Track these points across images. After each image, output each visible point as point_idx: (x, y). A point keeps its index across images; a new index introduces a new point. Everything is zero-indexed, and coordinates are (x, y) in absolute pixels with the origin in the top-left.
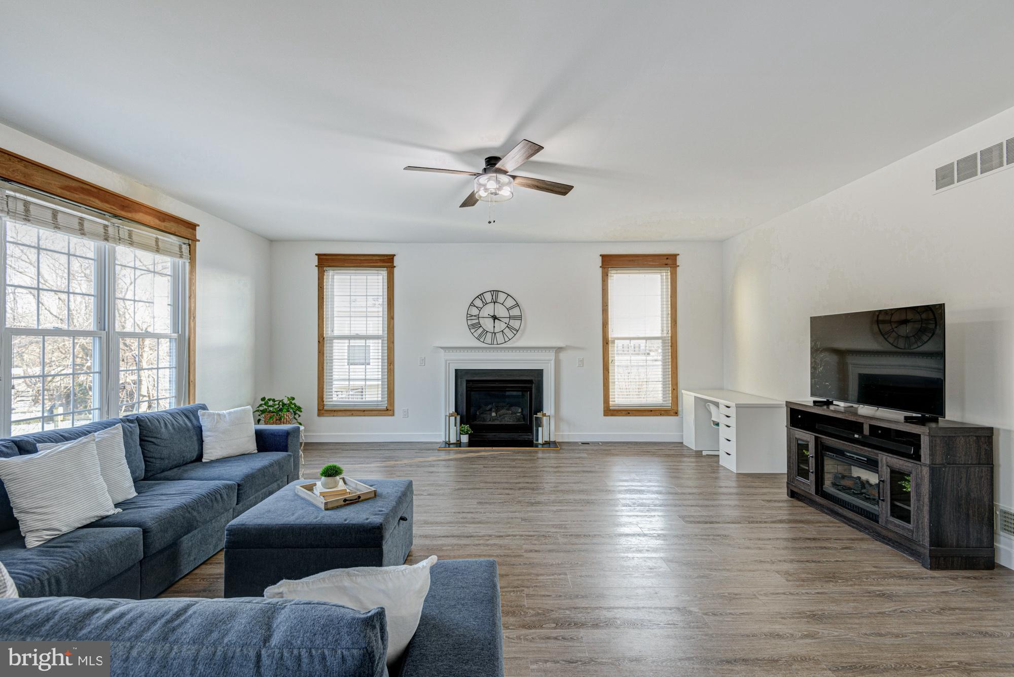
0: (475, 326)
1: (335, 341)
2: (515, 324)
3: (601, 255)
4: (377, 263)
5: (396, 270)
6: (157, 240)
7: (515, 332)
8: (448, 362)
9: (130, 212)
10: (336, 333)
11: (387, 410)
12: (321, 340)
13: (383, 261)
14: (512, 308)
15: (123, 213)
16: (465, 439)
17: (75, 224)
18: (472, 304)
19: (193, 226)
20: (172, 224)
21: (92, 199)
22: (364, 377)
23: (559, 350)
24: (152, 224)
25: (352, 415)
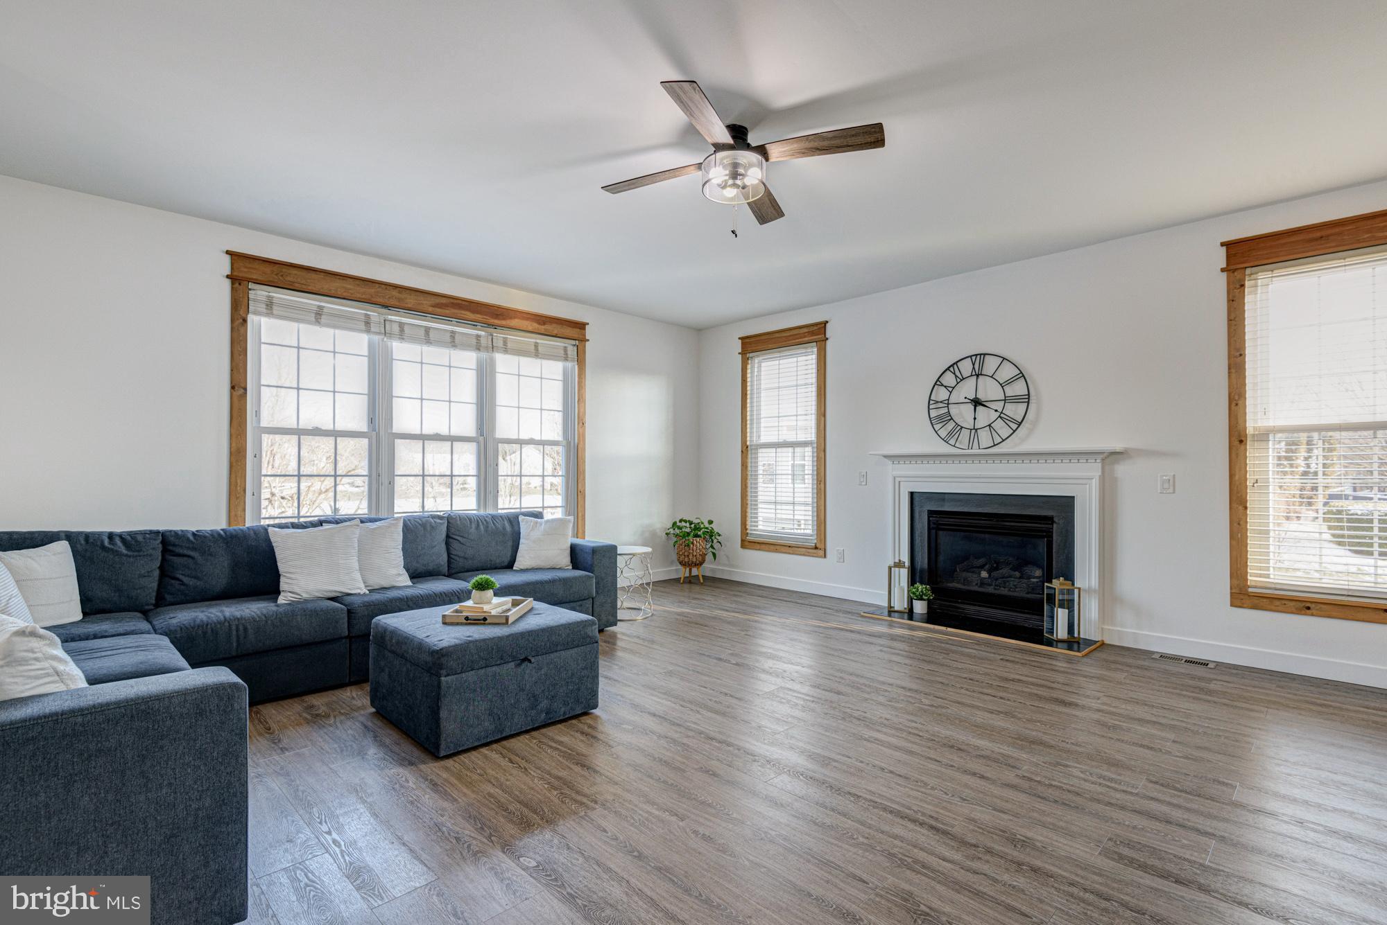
0: (941, 416)
1: (760, 450)
2: (1015, 411)
3: (1222, 244)
4: (805, 337)
5: (830, 345)
6: (536, 345)
7: (1014, 426)
8: (898, 479)
9: (504, 319)
10: (764, 439)
11: (816, 548)
12: (745, 449)
13: (812, 333)
14: (1010, 382)
15: (497, 322)
16: (920, 607)
17: (447, 338)
18: (938, 383)
19: (581, 326)
20: (554, 325)
21: (463, 312)
22: (791, 499)
23: (1111, 457)
24: (530, 328)
25: (776, 551)
